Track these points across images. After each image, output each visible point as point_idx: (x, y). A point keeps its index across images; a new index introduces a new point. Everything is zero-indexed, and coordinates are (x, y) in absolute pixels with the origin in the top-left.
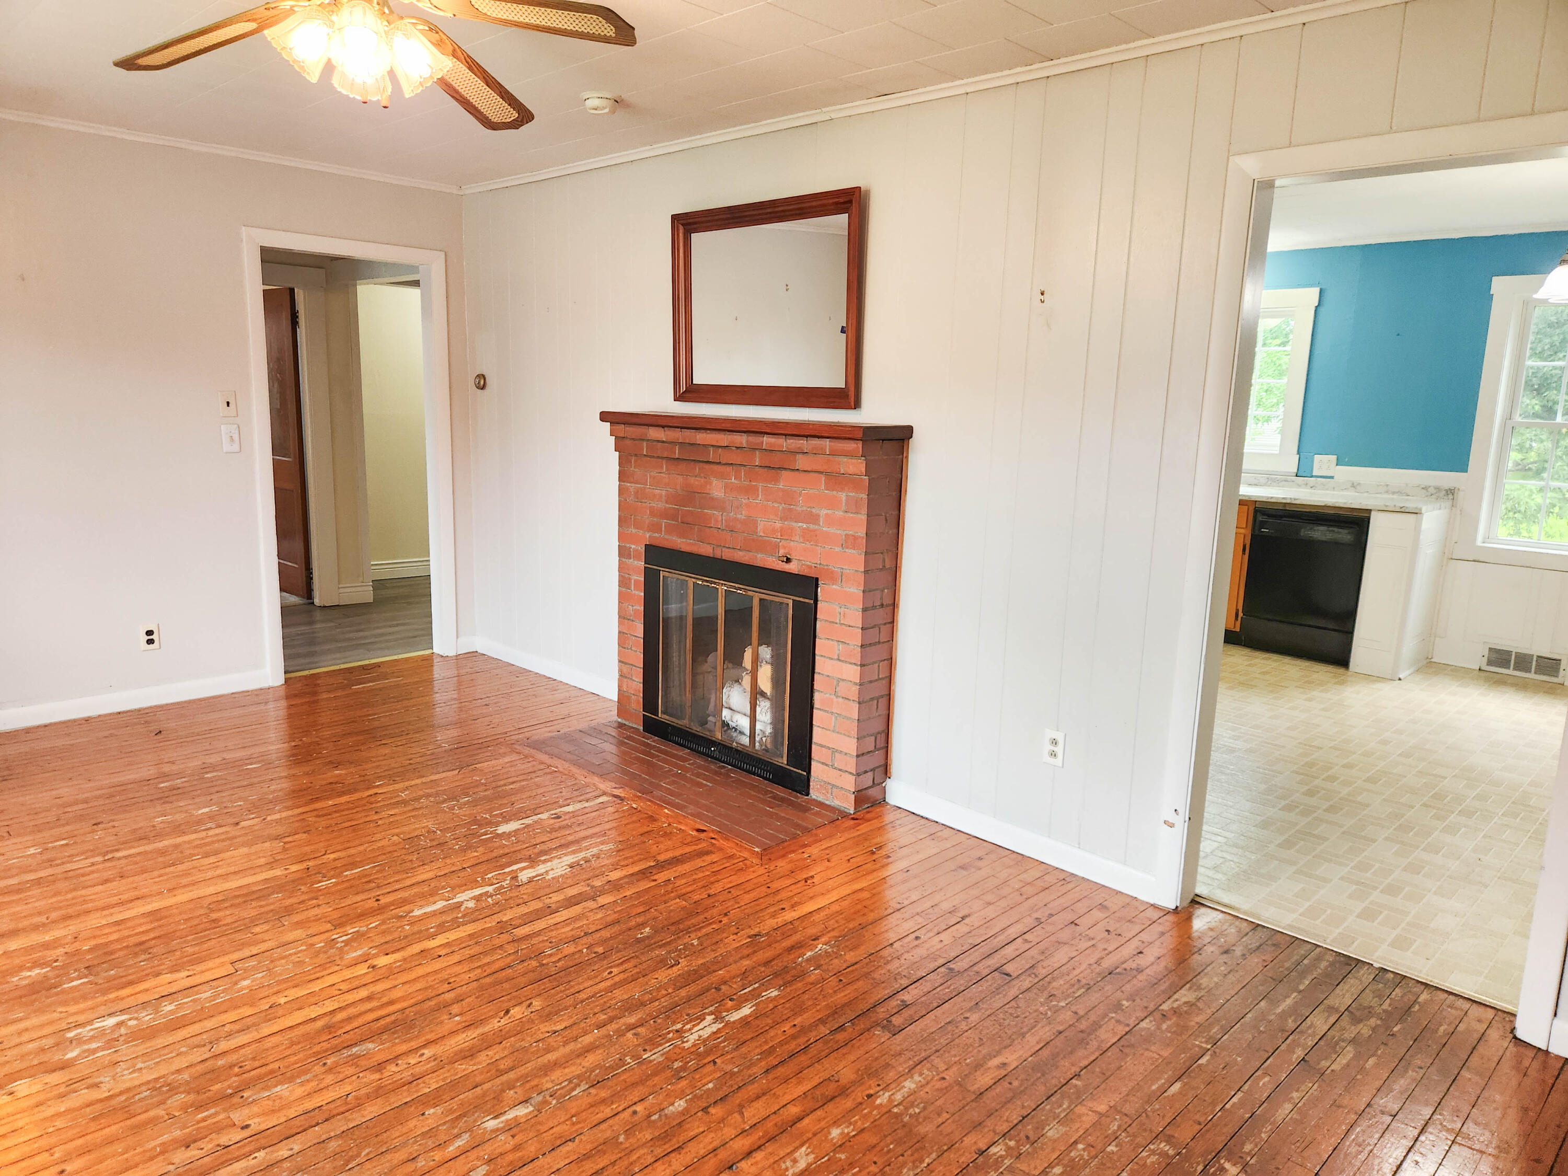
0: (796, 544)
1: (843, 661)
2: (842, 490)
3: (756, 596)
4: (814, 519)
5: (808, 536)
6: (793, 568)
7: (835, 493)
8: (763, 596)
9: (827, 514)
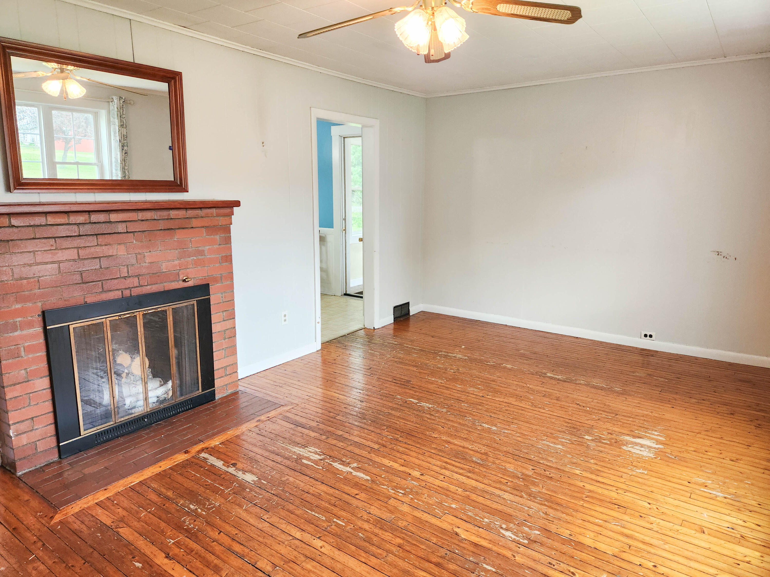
0: (191, 269)
1: (226, 320)
2: (217, 234)
3: (169, 308)
4: (201, 253)
5: (197, 263)
6: (191, 283)
7: (212, 236)
8: (174, 307)
9: (209, 249)
